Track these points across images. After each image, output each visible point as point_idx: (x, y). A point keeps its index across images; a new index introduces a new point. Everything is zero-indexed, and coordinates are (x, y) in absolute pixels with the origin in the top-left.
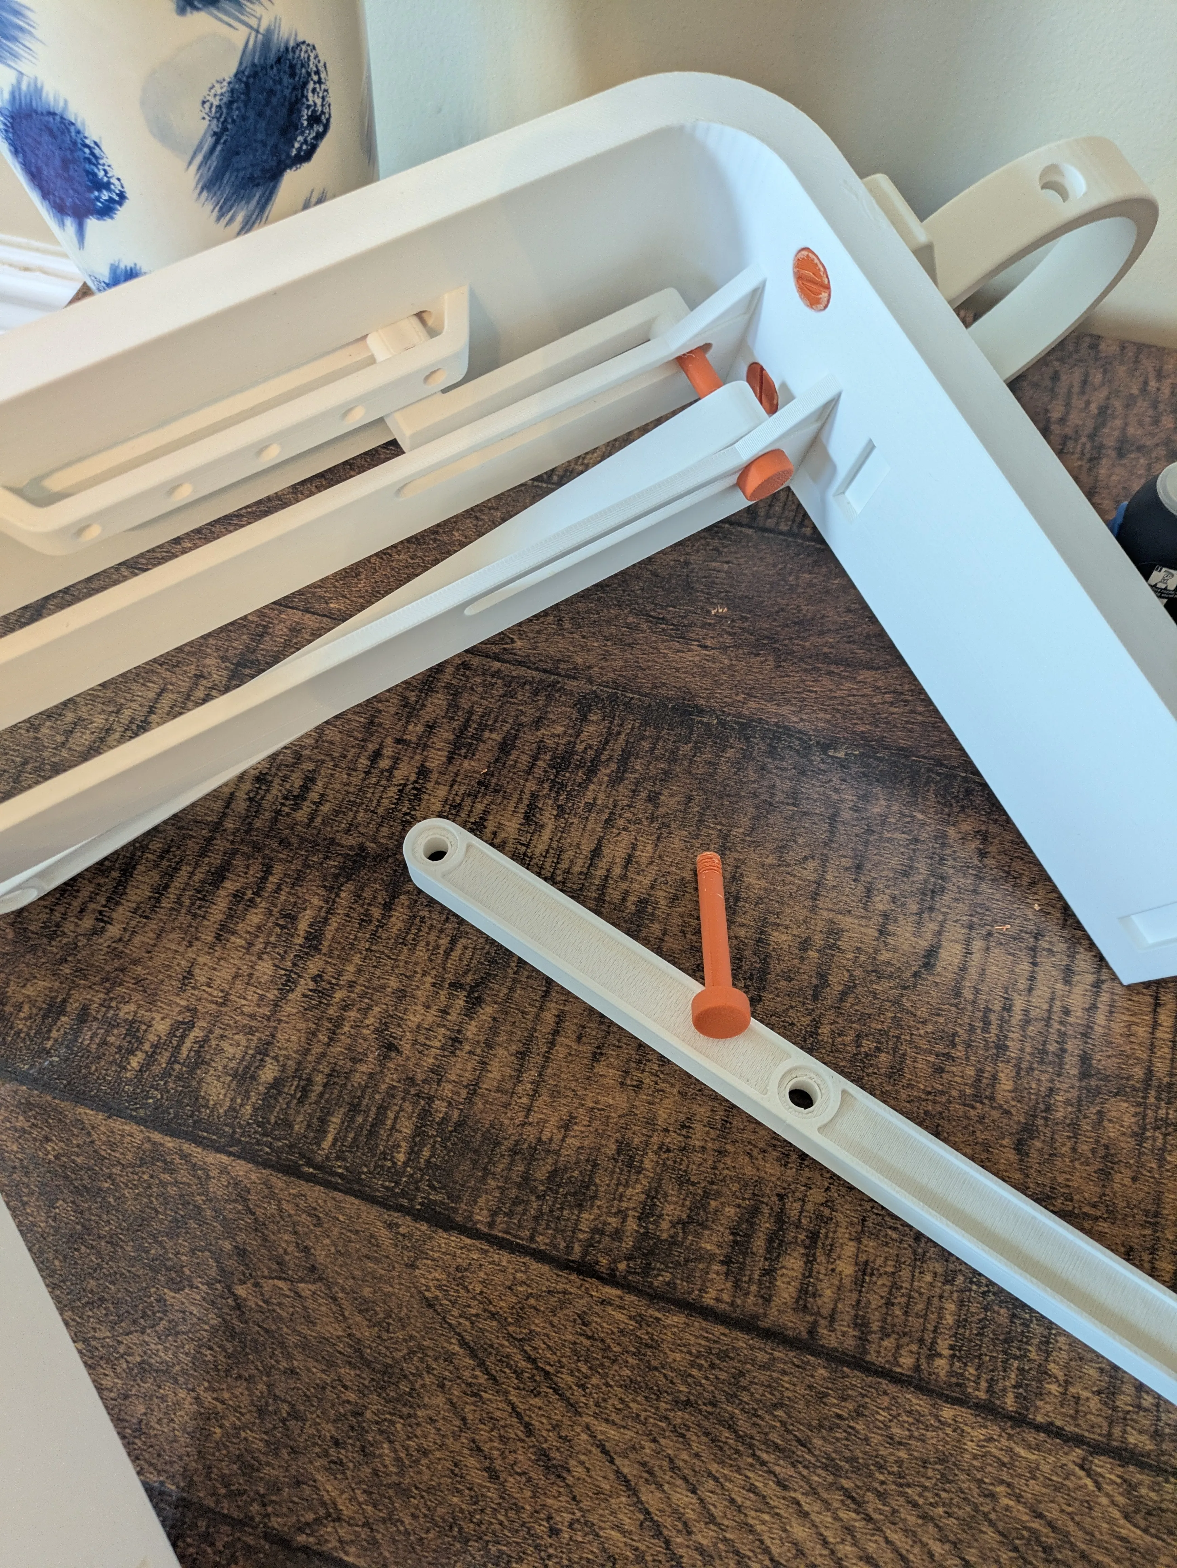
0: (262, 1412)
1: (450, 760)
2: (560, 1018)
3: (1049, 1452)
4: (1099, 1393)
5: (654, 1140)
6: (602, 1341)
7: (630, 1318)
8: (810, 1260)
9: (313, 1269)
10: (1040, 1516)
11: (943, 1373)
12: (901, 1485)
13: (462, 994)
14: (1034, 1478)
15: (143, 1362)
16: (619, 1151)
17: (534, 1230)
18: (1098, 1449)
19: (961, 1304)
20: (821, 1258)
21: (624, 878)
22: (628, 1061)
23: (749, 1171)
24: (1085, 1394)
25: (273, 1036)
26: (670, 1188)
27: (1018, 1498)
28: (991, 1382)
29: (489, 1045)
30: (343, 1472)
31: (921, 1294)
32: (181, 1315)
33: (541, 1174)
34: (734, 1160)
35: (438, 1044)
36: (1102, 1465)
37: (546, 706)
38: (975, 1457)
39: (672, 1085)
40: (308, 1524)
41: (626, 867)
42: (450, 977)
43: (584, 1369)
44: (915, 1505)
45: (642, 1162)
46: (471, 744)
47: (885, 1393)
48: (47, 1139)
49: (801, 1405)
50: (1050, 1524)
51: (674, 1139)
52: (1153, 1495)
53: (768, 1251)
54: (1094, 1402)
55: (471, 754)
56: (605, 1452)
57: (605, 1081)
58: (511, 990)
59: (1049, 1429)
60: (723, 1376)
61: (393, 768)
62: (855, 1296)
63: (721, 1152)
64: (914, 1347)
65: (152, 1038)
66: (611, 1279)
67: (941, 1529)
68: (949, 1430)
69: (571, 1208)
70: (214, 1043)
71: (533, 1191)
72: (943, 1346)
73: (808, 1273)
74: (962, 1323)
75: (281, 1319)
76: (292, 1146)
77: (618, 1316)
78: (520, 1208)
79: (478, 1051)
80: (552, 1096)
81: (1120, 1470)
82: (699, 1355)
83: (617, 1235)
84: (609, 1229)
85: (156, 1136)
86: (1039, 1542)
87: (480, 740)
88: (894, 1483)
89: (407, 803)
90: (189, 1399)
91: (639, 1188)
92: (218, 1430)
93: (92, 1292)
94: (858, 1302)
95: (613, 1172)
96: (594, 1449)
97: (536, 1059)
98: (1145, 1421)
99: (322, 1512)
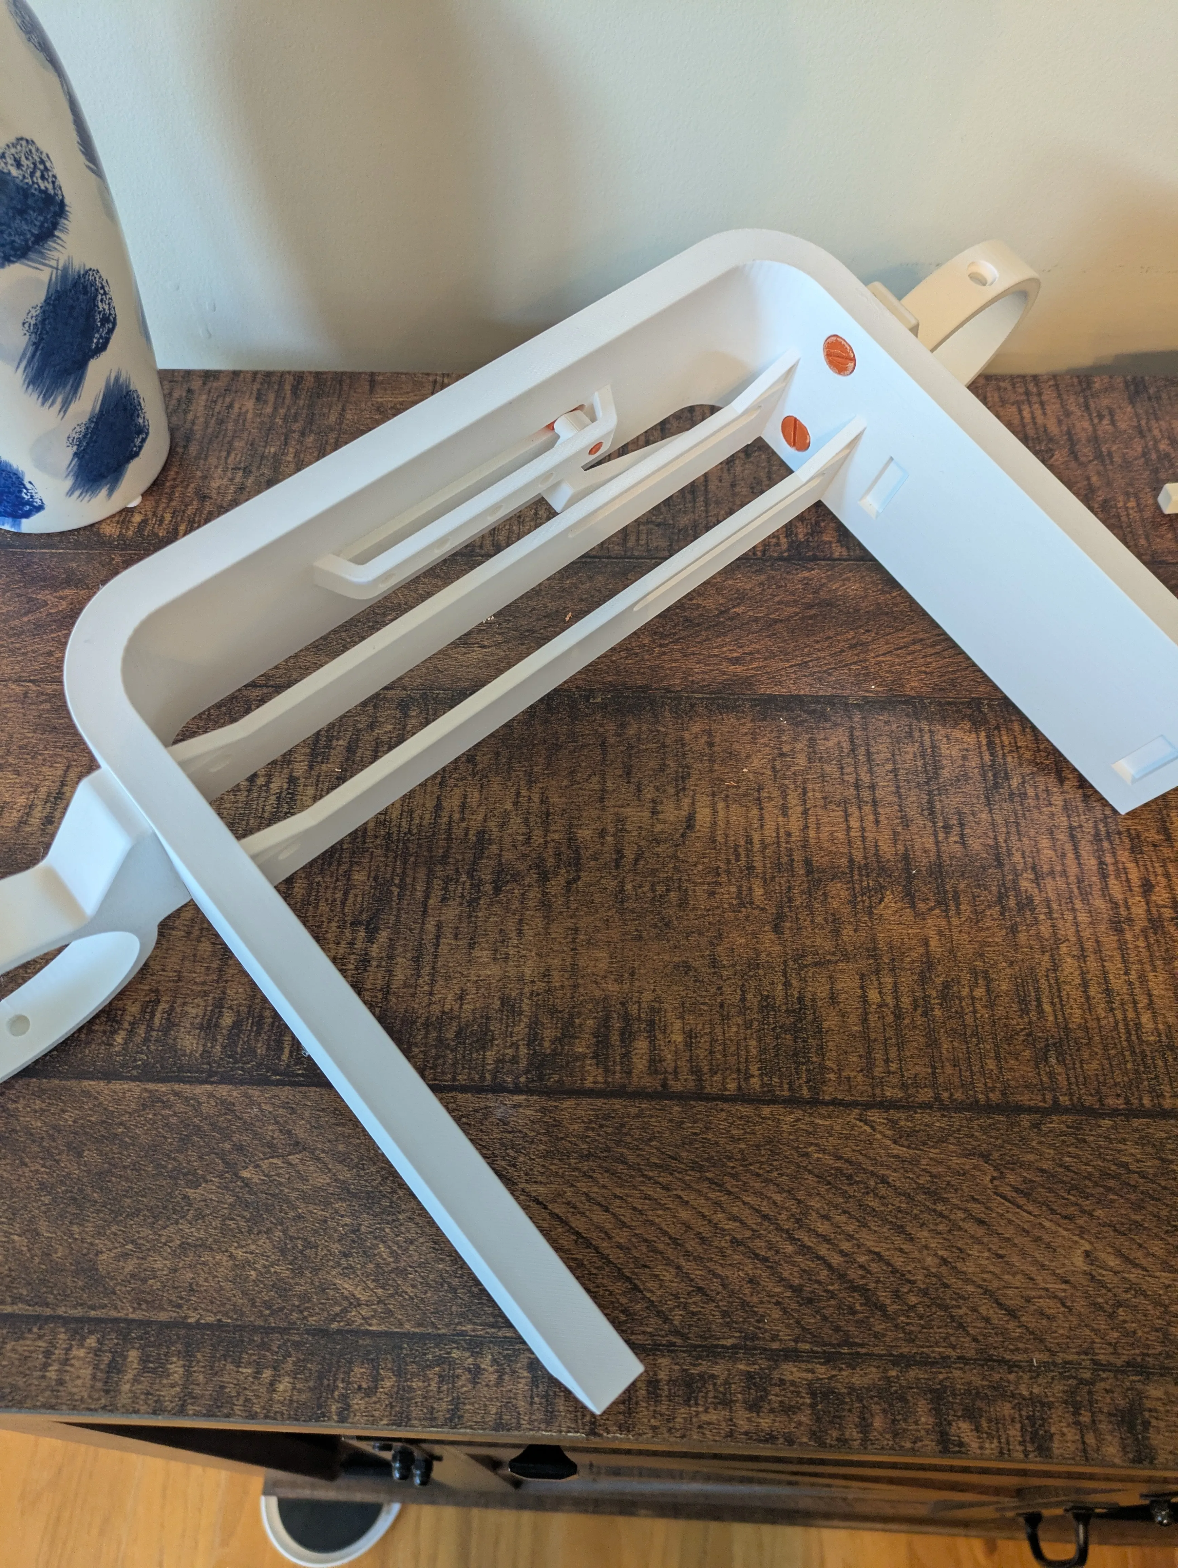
0: (283, 1252)
1: (311, 767)
2: (439, 926)
3: (838, 1117)
4: (861, 1071)
5: (526, 990)
6: (520, 1132)
7: (536, 1111)
8: (652, 1039)
9: (297, 1143)
10: (841, 1158)
11: (757, 1087)
12: (746, 1166)
13: (362, 928)
14: (831, 1136)
15: (183, 1243)
16: (503, 1005)
17: (455, 1072)
18: (868, 1106)
19: (759, 1039)
20: (660, 1036)
21: (463, 819)
22: (496, 942)
23: (597, 993)
24: (853, 1074)
25: (224, 993)
26: (545, 1019)
27: (824, 1151)
28: (790, 1083)
29: (391, 957)
30: (354, 1273)
31: (731, 1040)
32: (203, 1203)
33: (450, 1035)
34: (585, 988)
35: (352, 967)
36: (873, 1115)
37: (375, 713)
38: (790, 1134)
39: (530, 951)
40: (337, 1315)
41: (462, 812)
42: (349, 919)
43: (511, 1153)
44: (758, 1175)
45: (520, 1007)
46: (324, 753)
47: (722, 1110)
48: (64, 1111)
49: (667, 1134)
50: (847, 1161)
51: (540, 986)
52: (909, 1124)
53: (623, 1041)
54: (860, 1078)
55: (326, 759)
56: (539, 1203)
57: (481, 960)
58: (398, 916)
59: (835, 1102)
60: (610, 1130)
61: (268, 782)
62: (688, 1054)
63: (575, 986)
64: (735, 1076)
65: (128, 1018)
66: (517, 1090)
67: (778, 1185)
68: (769, 1122)
69: (477, 1051)
70: (178, 1010)
71: (448, 1047)
72: (754, 1069)
73: (653, 1047)
74: (762, 1051)
75: (281, 1184)
76: (259, 1065)
77: (528, 1112)
78: (440, 1061)
79: (384, 964)
80: (446, 980)
81: (885, 1115)
82: (590, 1121)
83: (515, 1060)
84: (507, 1058)
85: (151, 1086)
86: (842, 1174)
87: (330, 748)
88: (741, 1165)
89: (285, 805)
90: (225, 1258)
91: (523, 1025)
92: (253, 1273)
93: (129, 1207)
94: (691, 1057)
95: (502, 1019)
96: (531, 1204)
97: (428, 958)
98: (894, 1080)
99: (345, 1304)
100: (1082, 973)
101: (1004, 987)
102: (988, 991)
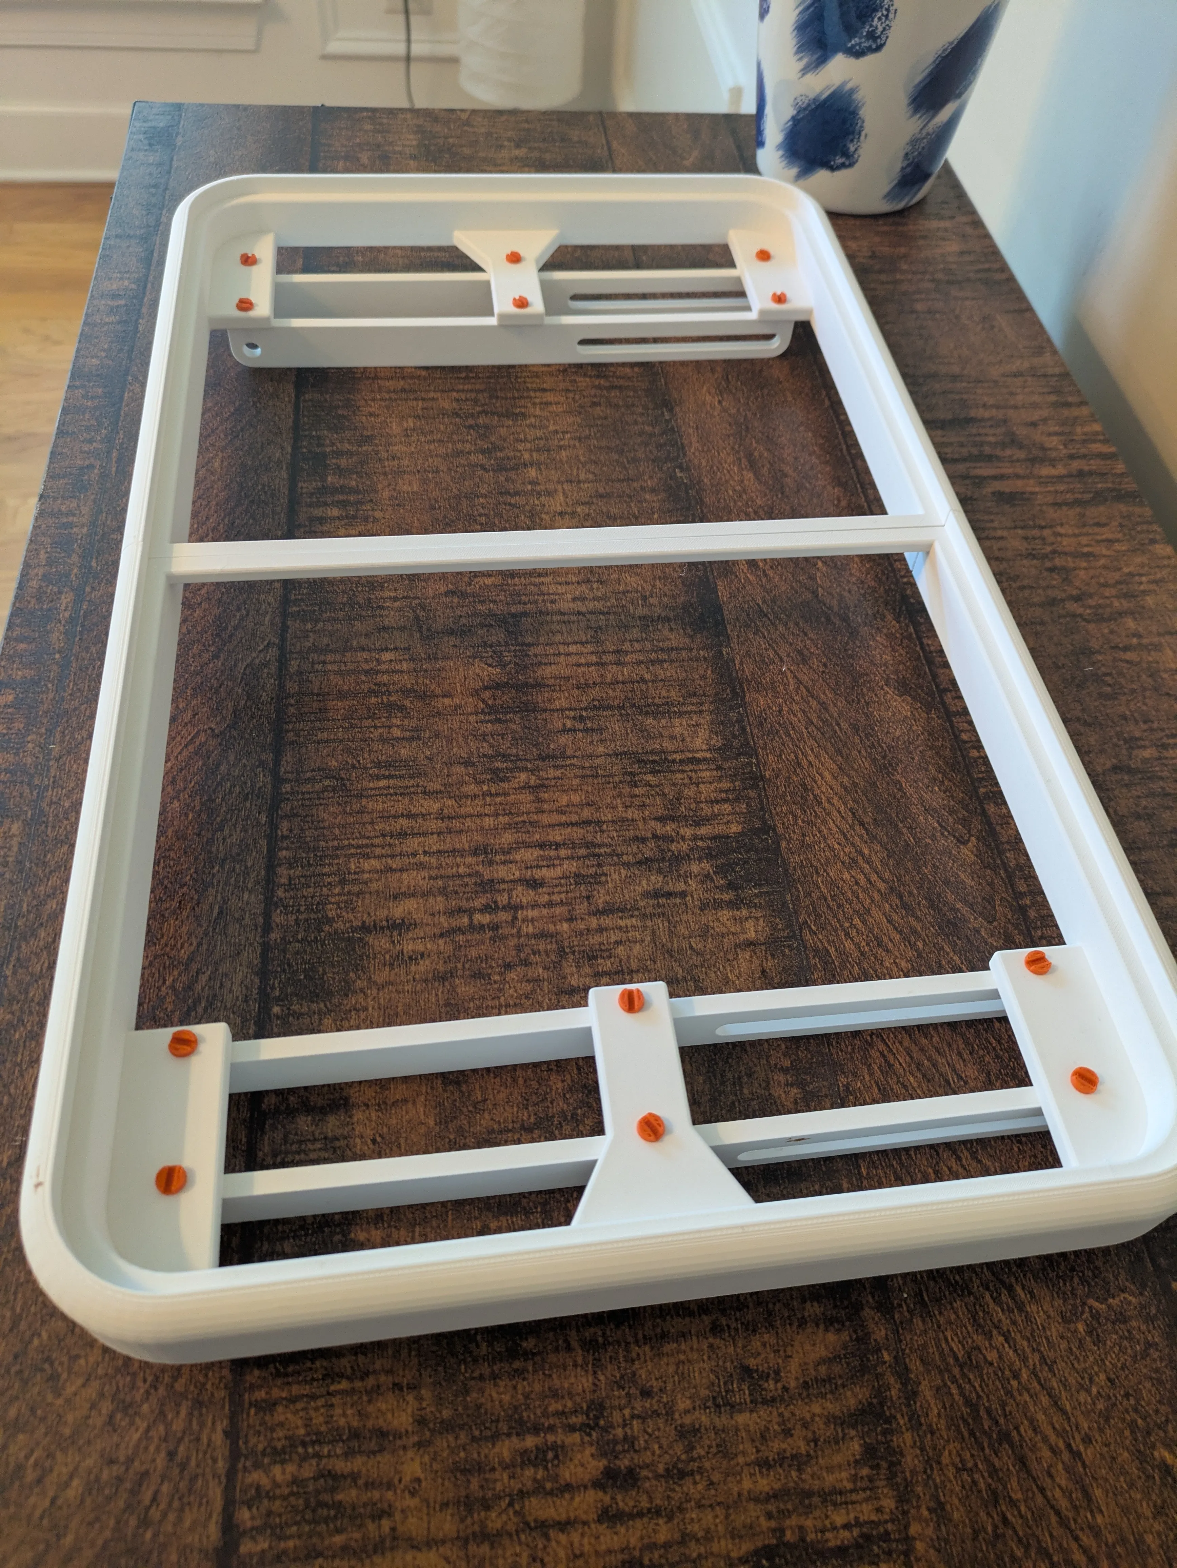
2: (433, 399)
3: (272, 629)
4: (314, 645)
5: (381, 448)
6: (262, 451)
7: (278, 459)
14: (255, 625)
16: (367, 436)
17: (309, 416)
18: (282, 649)
22: (421, 429)
24: (311, 640)
26: (356, 459)
33: (341, 412)
34: (384, 479)
36: (273, 652)
39: (416, 448)
45: (366, 446)
51: (384, 455)
53: (338, 502)
54: (308, 644)
57: (405, 423)
60: (262, 497)
66: (296, 448)
69: (327, 426)
77: (278, 455)
78: (318, 408)
80: (386, 406)
82: (270, 487)
83: (321, 445)
84: (322, 442)
91: (350, 448)
95: (355, 437)
97: (404, 396)
100: (423, 815)
101: (403, 751)
102: (398, 739)
